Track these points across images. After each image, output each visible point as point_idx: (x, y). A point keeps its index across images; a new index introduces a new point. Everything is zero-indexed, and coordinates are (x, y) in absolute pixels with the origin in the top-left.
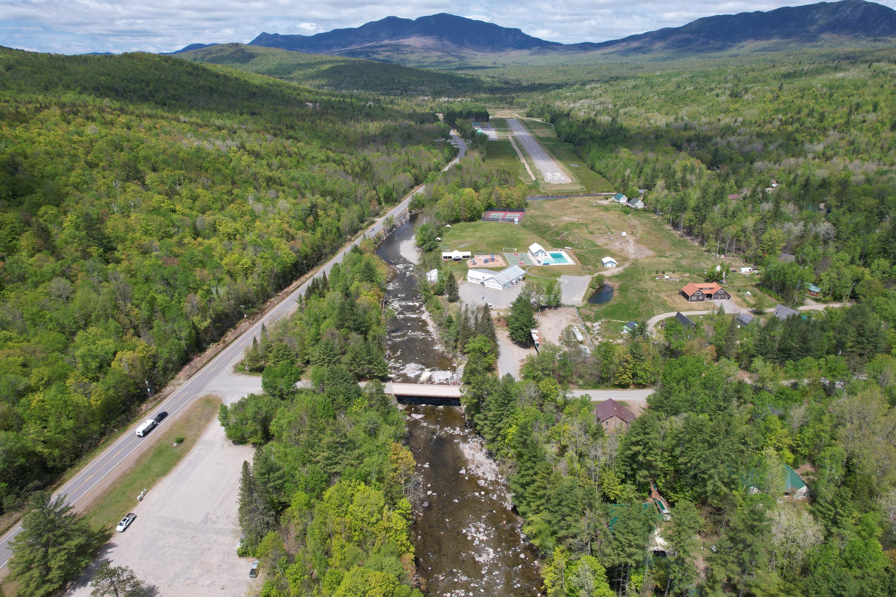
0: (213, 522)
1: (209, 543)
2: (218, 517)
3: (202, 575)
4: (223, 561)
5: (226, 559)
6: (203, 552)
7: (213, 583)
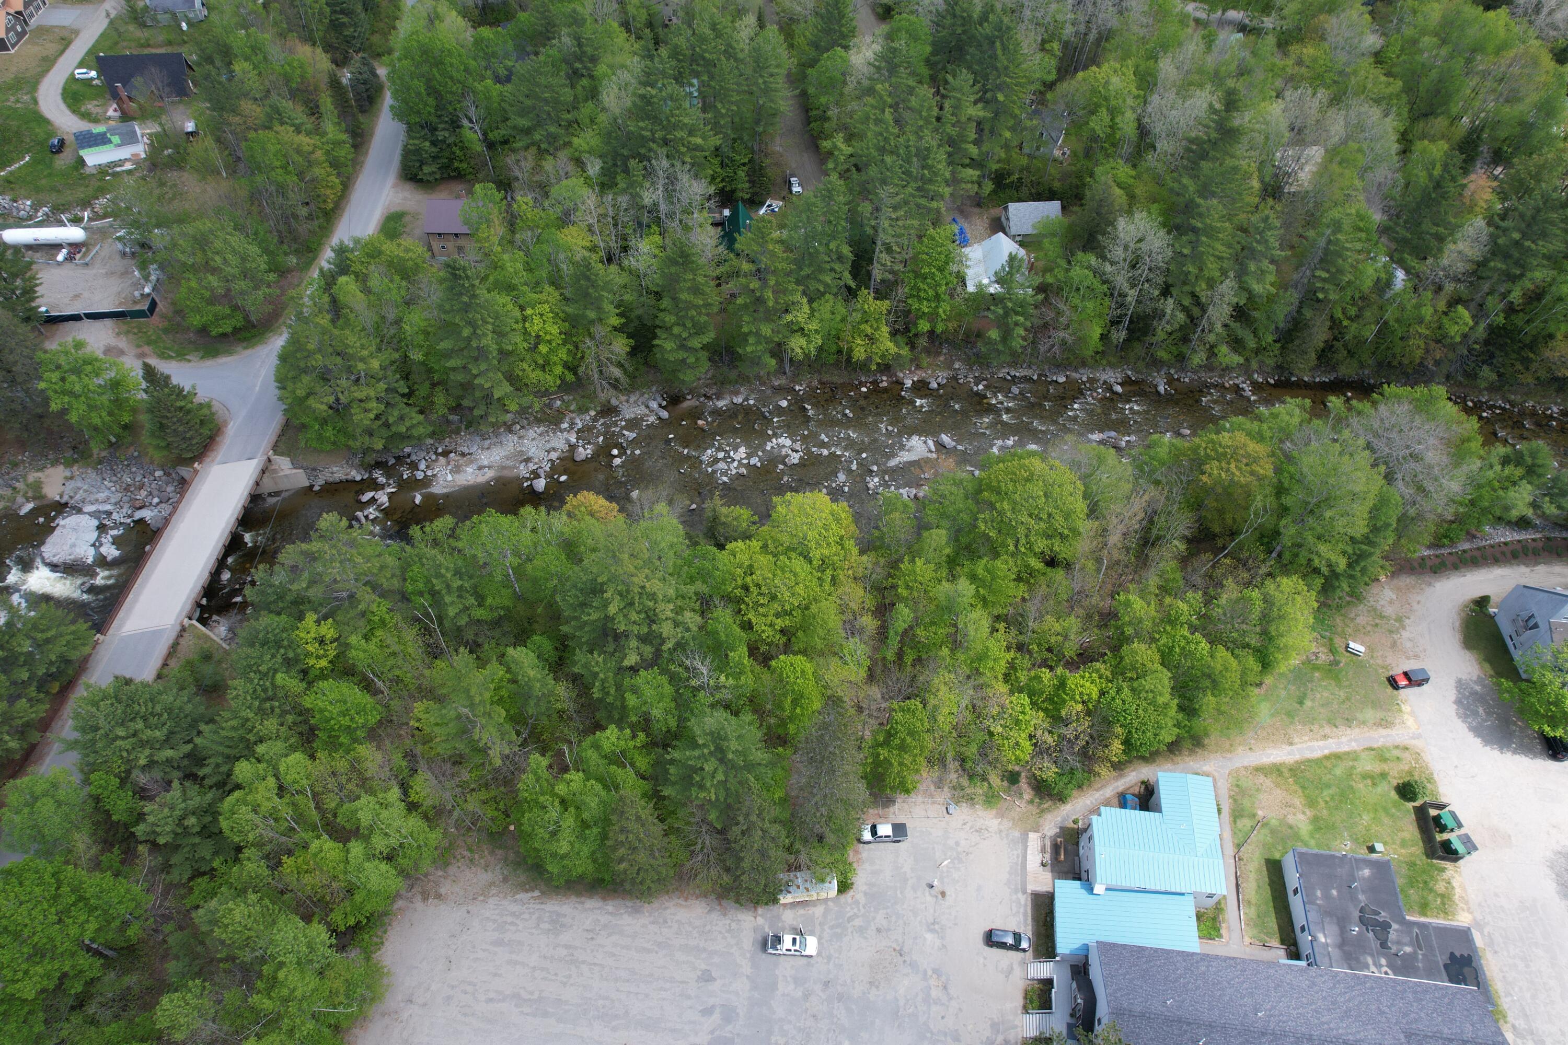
0: (729, 1014)
1: (806, 996)
2: (707, 1012)
3: (913, 965)
4: (861, 930)
5: (857, 922)
6: (840, 998)
7: (933, 926)
